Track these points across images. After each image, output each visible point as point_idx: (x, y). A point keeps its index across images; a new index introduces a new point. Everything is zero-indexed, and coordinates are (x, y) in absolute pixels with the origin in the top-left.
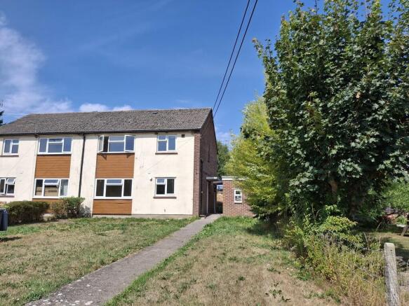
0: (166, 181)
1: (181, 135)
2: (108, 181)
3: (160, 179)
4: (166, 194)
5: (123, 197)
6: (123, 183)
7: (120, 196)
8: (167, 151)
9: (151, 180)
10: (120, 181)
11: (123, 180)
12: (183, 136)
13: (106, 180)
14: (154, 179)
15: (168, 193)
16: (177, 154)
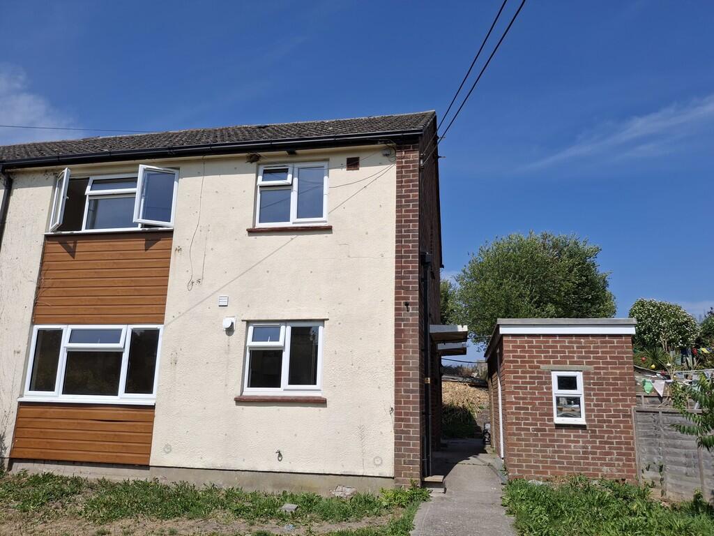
0: (285, 333)
1: (343, 159)
2: (74, 337)
3: (265, 328)
4: (285, 389)
5: (123, 397)
6: (124, 344)
7: (114, 392)
8: (294, 221)
9: (230, 331)
10: (115, 337)
11: (126, 331)
12: (353, 164)
13: (67, 330)
14: (240, 327)
15: (292, 381)
16: (328, 229)
